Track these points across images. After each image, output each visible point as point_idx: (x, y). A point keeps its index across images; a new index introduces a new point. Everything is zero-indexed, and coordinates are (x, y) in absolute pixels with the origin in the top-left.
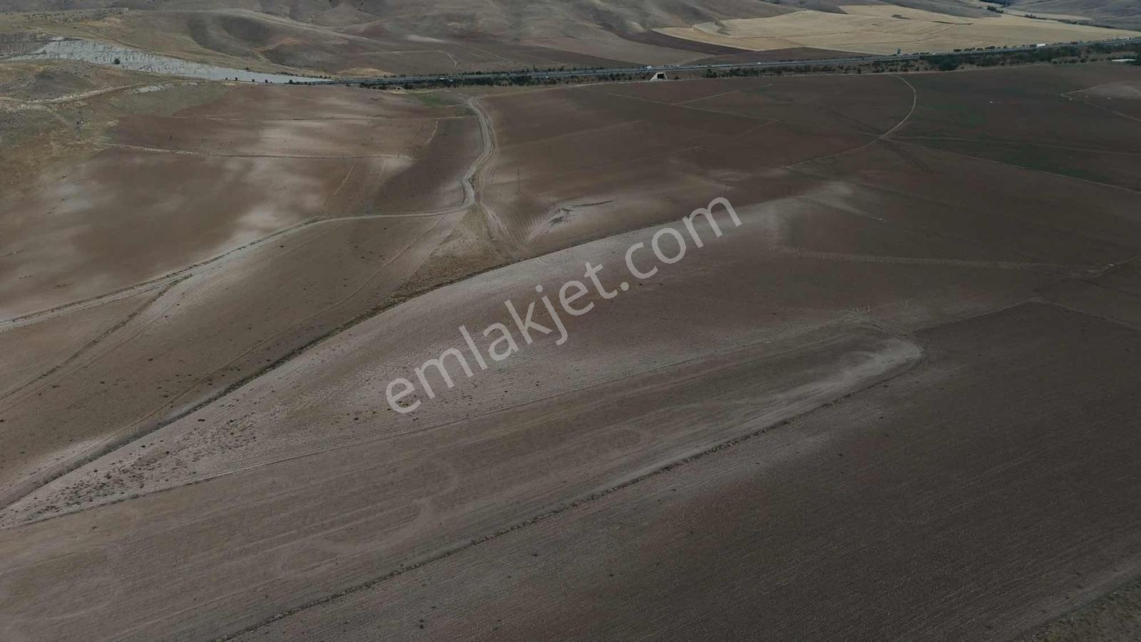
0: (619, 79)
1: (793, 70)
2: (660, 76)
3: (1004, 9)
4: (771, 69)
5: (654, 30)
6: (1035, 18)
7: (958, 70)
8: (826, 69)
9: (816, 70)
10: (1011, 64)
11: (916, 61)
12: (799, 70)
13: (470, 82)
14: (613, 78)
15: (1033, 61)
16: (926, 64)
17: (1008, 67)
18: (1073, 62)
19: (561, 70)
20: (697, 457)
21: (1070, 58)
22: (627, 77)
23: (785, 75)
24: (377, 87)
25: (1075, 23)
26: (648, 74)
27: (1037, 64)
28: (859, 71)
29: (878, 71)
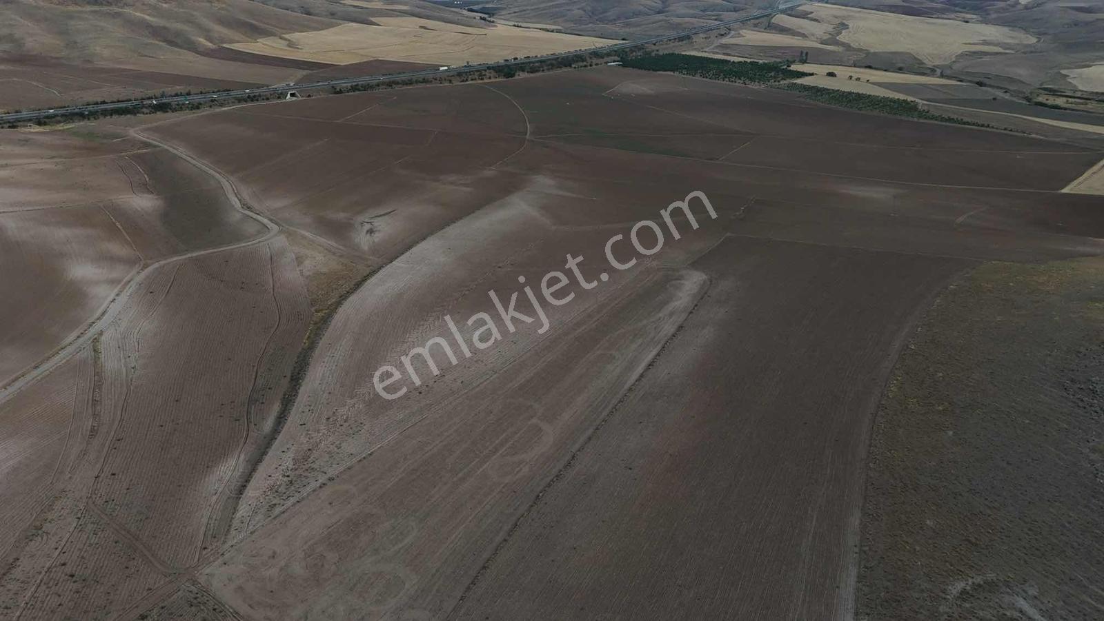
0: (257, 100)
1: (401, 84)
2: (292, 95)
3: (492, 19)
4: (383, 83)
5: (224, 45)
6: (521, 27)
7: (516, 77)
8: (425, 81)
9: (417, 82)
10: (548, 70)
11: (486, 71)
12: (405, 83)
13: (105, 113)
14: (252, 99)
15: (561, 67)
16: (493, 73)
17: (547, 73)
18: (586, 66)
19: (189, 94)
20: (658, 354)
21: (581, 64)
22: (265, 98)
23: (397, 88)
24: (4, 125)
25: (552, 31)
26: (281, 93)
27: (565, 69)
28: (450, 81)
29: (463, 81)
